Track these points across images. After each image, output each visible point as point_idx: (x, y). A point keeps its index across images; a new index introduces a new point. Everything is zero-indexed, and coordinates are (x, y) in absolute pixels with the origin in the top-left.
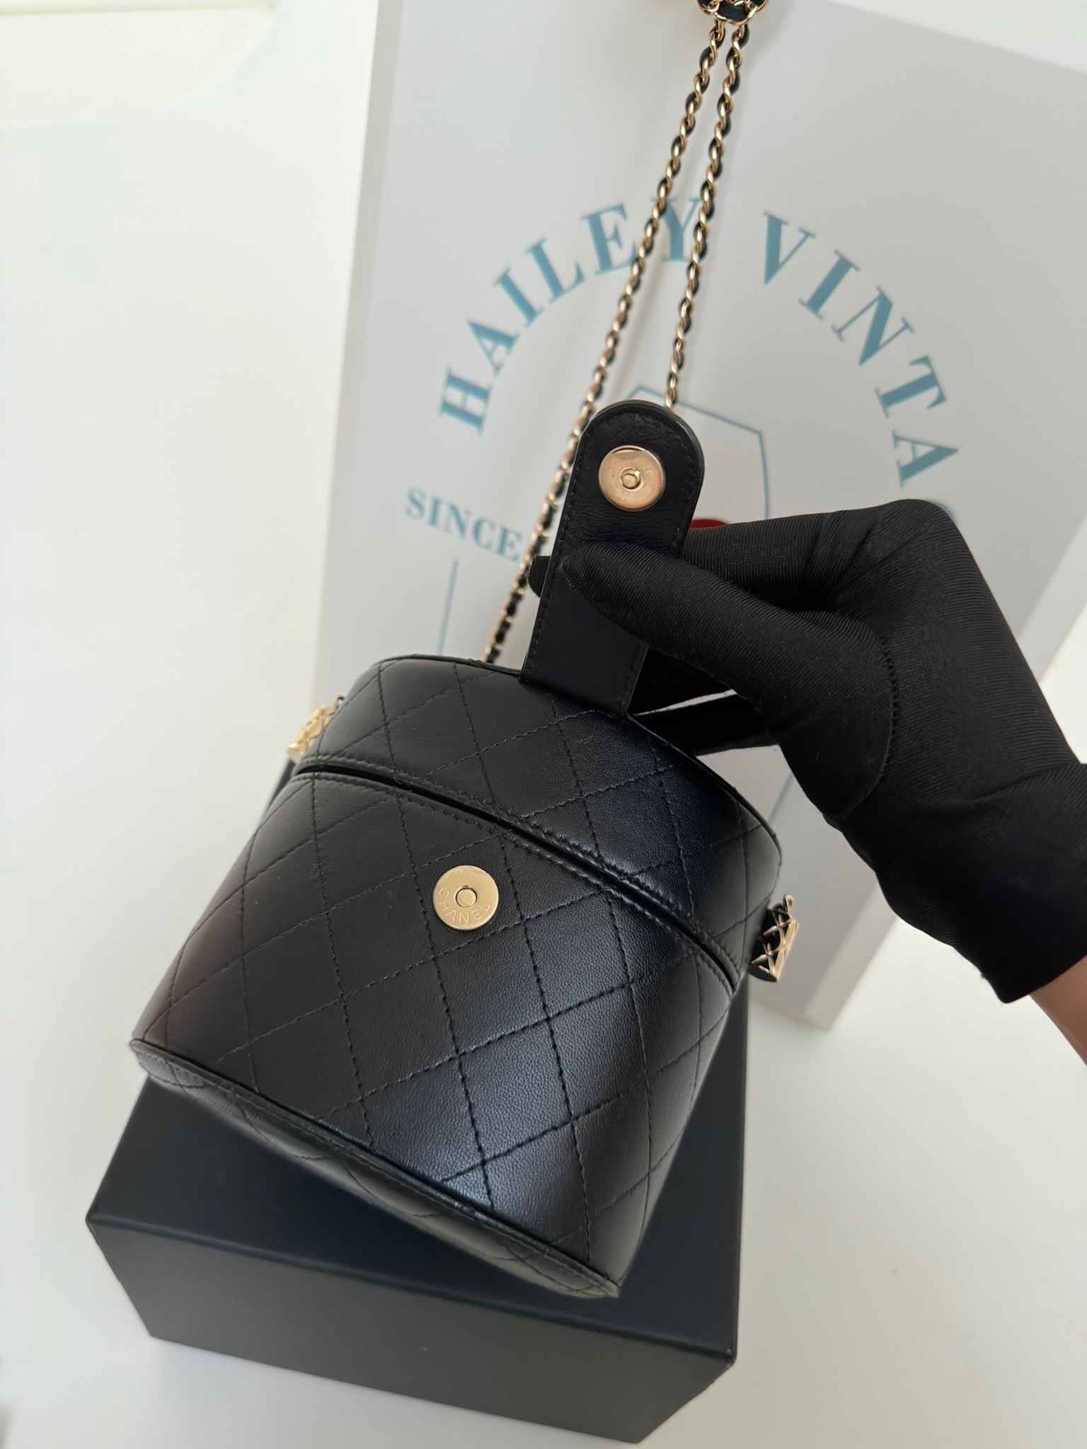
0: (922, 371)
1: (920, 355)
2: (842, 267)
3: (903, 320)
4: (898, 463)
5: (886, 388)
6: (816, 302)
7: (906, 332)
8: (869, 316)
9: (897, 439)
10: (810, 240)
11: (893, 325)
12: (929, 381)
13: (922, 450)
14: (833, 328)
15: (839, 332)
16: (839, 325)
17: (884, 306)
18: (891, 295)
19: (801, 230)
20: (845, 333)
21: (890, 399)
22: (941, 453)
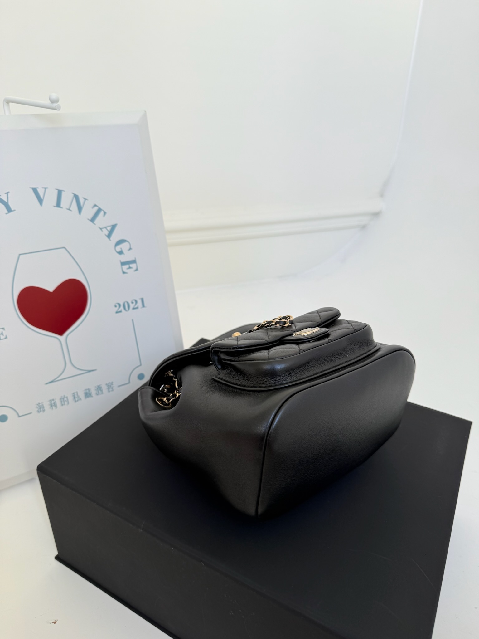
0: (96, 208)
1: (92, 205)
2: (60, 193)
3: (84, 198)
4: (106, 235)
5: (90, 218)
6: (58, 205)
7: (86, 201)
8: (74, 201)
9: (101, 229)
10: (47, 189)
11: (82, 201)
12: (99, 210)
13: (109, 229)
14: (67, 209)
15: (69, 209)
16: (68, 208)
17: (76, 197)
18: (77, 194)
19: (43, 188)
20: (71, 209)
21: (93, 220)
22: (114, 227)
